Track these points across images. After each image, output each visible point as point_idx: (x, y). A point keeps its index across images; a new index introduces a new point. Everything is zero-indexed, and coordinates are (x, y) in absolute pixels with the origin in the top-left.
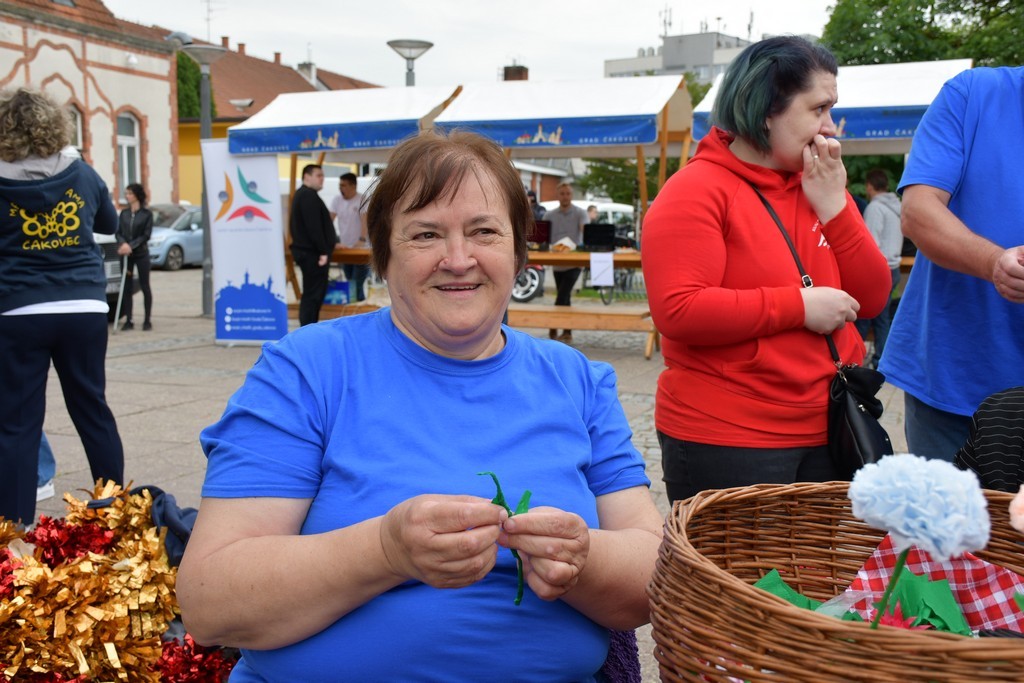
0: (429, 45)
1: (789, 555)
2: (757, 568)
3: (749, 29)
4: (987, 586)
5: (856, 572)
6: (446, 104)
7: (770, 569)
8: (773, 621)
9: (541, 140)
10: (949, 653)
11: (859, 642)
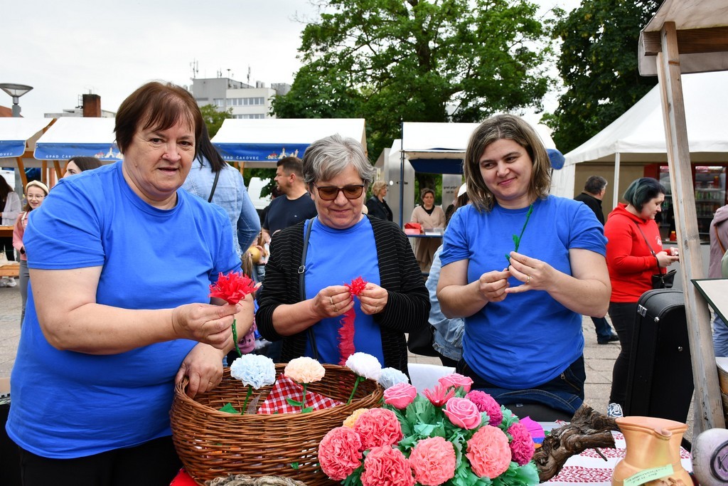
0: (30, 88)
1: (236, 396)
2: (222, 403)
3: (248, 77)
4: (312, 401)
5: (264, 401)
6: (45, 130)
7: (227, 403)
8: (209, 417)
9: (111, 156)
10: (265, 420)
11: (237, 420)
